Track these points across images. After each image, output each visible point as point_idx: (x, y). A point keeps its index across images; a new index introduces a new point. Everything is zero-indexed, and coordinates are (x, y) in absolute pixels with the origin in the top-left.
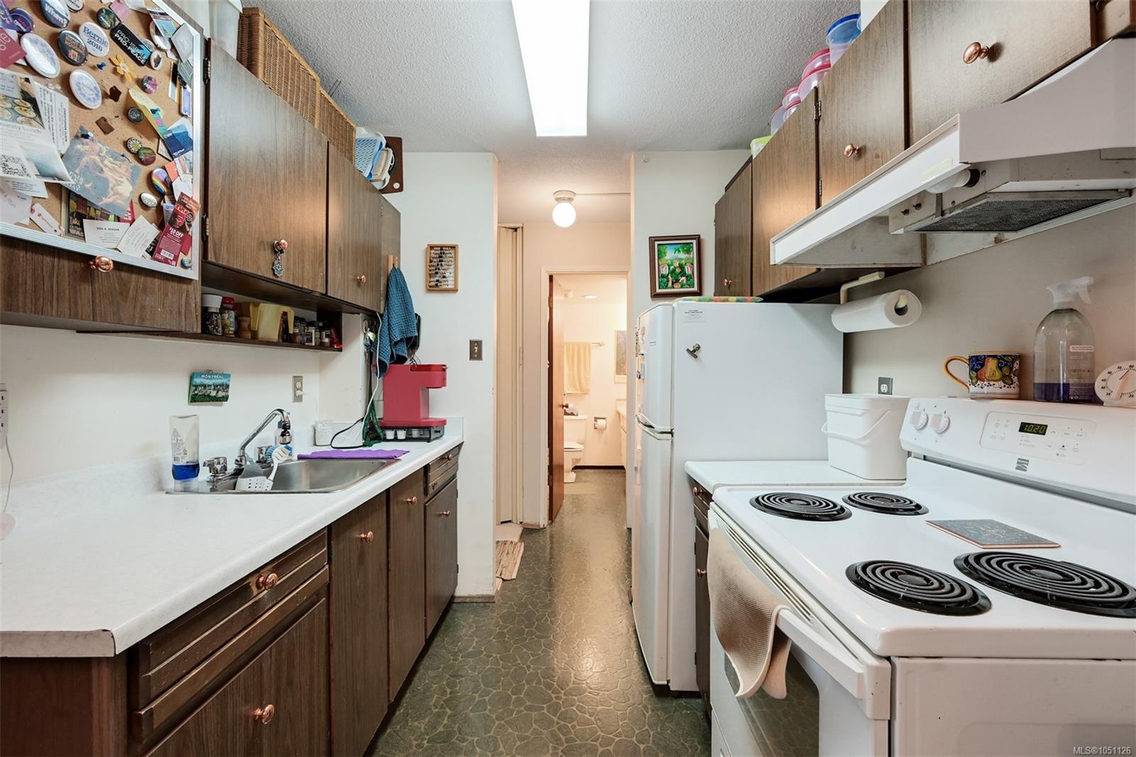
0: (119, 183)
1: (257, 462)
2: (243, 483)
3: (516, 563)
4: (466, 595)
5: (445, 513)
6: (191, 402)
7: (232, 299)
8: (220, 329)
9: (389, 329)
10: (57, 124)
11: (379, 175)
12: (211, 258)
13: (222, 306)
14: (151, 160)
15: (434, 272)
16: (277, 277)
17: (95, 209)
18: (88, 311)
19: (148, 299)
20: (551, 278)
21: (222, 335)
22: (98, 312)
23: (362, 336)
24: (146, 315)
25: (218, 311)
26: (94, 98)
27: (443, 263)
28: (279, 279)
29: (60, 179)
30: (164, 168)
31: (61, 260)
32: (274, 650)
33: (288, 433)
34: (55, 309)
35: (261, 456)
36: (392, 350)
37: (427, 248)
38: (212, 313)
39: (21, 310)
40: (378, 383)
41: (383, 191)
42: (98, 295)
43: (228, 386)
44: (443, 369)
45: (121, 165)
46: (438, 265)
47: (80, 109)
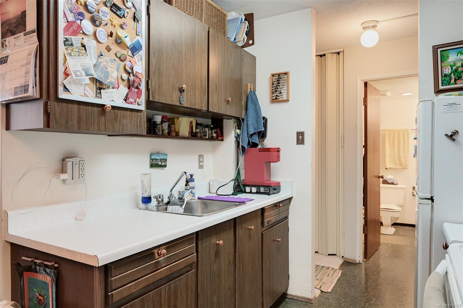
0: (113, 72)
1: (178, 199)
2: (170, 208)
3: (333, 282)
4: (295, 295)
5: (278, 240)
6: (151, 167)
7: (166, 117)
8: (161, 132)
9: (247, 127)
10: (92, 52)
11: (240, 38)
12: (151, 99)
13: (162, 120)
14: (125, 59)
15: (274, 90)
16: (182, 104)
17: (105, 85)
18: (103, 128)
19: (125, 121)
20: (366, 84)
21: (162, 135)
22: (107, 128)
23: (233, 132)
24: (124, 129)
25: (160, 123)
26: (104, 38)
27: (280, 84)
28: (183, 105)
29: (92, 76)
30: (130, 61)
31: (94, 108)
32: (167, 288)
33: (188, 184)
34: (92, 127)
35: (180, 196)
36: (249, 140)
37: (271, 77)
38: (158, 124)
39: (82, 129)
40: (242, 159)
41: (243, 47)
42: (107, 121)
43: (166, 160)
44: (278, 150)
45: (114, 64)
46: (277, 86)
47: (100, 44)
